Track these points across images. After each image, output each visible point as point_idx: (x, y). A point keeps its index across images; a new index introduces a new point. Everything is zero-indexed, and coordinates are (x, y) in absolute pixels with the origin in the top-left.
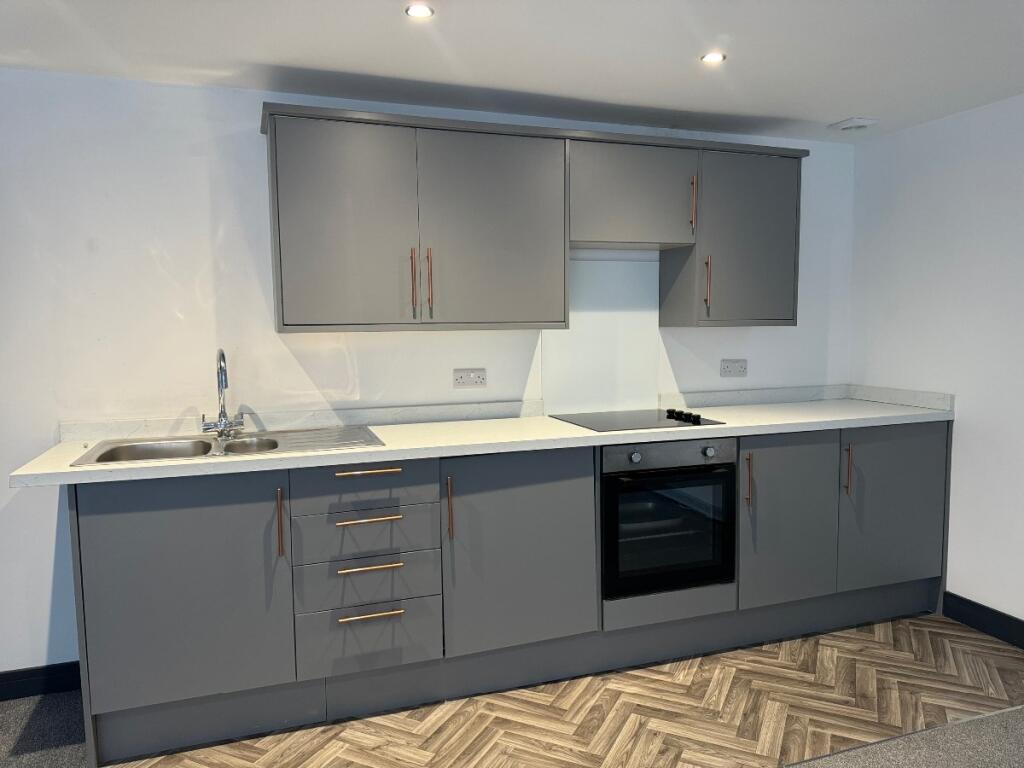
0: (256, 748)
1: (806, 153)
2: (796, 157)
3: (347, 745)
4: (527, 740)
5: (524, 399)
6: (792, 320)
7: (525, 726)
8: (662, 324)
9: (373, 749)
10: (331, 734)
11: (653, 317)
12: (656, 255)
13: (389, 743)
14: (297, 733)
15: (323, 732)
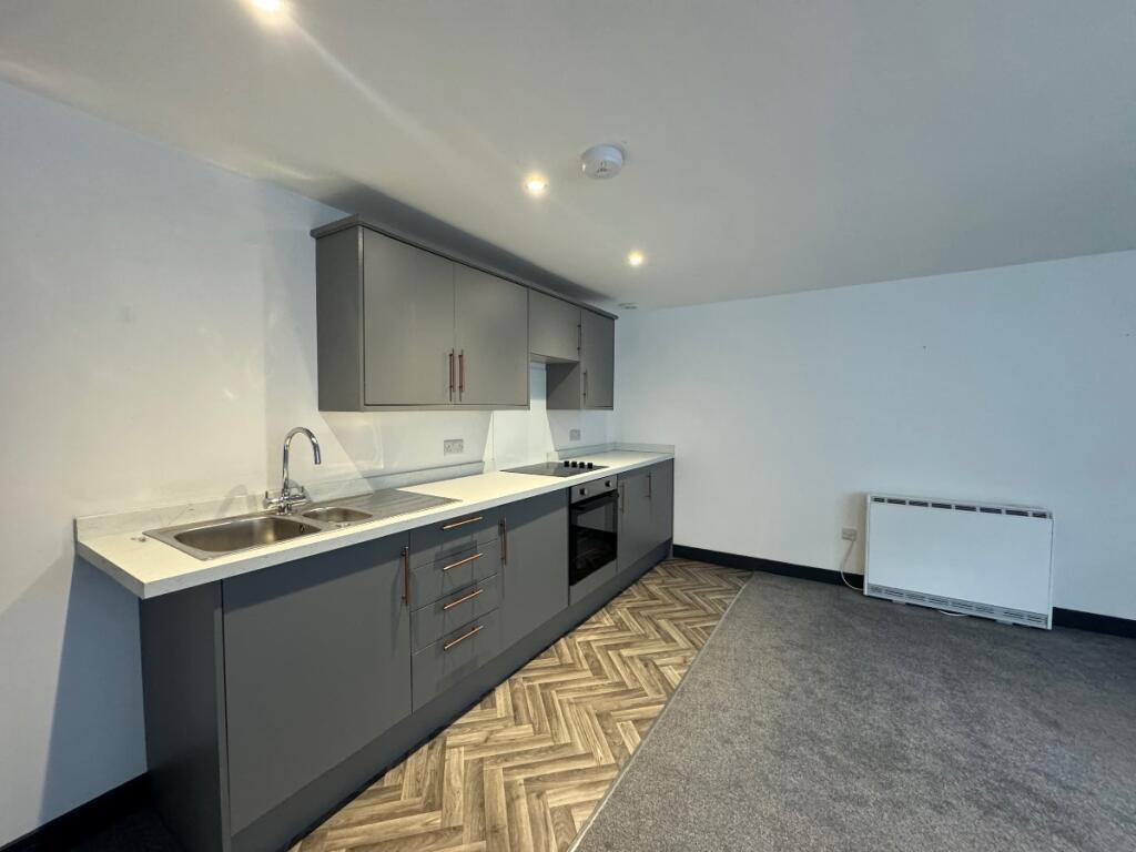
0: (388, 788)
1: (617, 317)
2: (612, 318)
3: (462, 749)
4: (574, 690)
5: (484, 460)
6: (610, 407)
7: (562, 683)
8: (548, 408)
9: (486, 741)
10: (438, 747)
11: (544, 402)
12: (544, 366)
13: (492, 732)
14: (409, 760)
15: (431, 748)
